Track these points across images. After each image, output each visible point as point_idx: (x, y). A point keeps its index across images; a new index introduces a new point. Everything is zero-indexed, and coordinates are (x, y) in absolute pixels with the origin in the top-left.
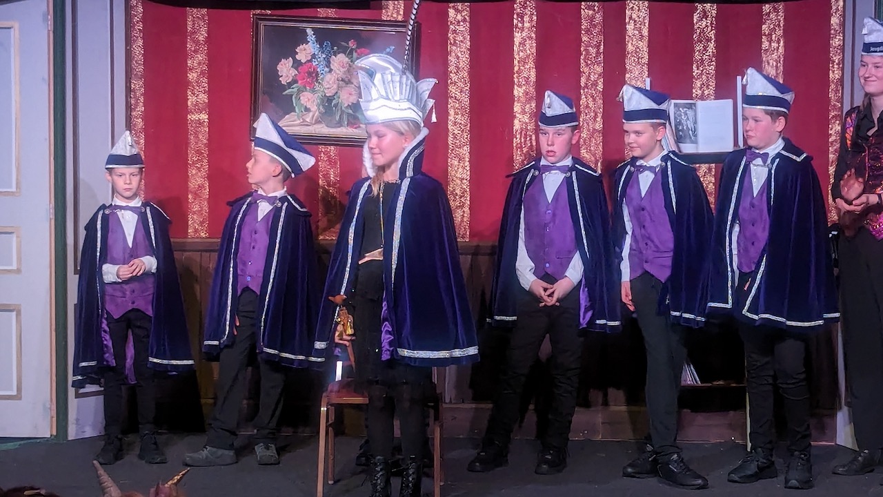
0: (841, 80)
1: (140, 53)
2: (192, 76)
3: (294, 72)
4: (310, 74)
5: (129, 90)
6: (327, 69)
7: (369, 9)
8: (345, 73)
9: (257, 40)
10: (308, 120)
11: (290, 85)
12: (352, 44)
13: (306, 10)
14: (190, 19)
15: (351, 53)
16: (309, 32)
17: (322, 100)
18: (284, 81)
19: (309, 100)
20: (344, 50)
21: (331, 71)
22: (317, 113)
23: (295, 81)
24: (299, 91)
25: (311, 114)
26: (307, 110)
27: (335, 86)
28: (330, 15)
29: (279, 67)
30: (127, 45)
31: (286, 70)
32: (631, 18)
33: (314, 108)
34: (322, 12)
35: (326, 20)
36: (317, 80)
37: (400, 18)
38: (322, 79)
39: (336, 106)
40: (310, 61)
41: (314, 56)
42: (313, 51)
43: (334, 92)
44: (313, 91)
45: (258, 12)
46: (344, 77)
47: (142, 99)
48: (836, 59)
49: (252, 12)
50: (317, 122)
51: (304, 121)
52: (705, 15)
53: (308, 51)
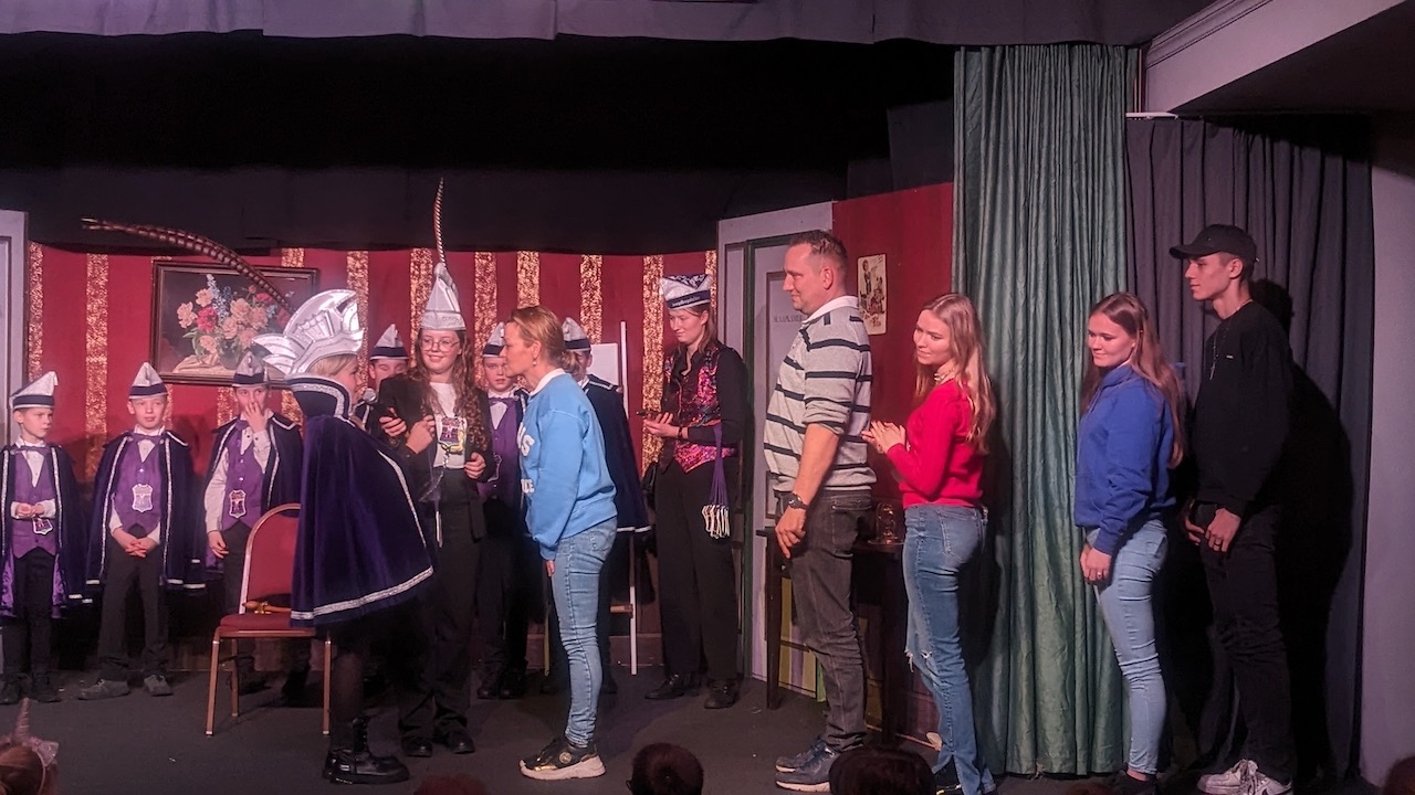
1: (39, 298)
2: (91, 320)
3: (194, 316)
4: (210, 318)
5: (27, 334)
6: (226, 313)
8: (244, 317)
9: (157, 286)
10: (208, 362)
11: (189, 328)
12: (252, 289)
14: (90, 264)
15: (251, 297)
16: (210, 277)
17: (221, 342)
18: (183, 324)
19: (208, 342)
21: (230, 315)
22: (217, 356)
23: (195, 325)
24: (199, 335)
25: (210, 356)
26: (207, 352)
27: (235, 330)
29: (179, 311)
30: (25, 289)
31: (185, 314)
32: (522, 268)
33: (214, 351)
35: (227, 267)
36: (217, 324)
37: (300, 265)
38: (222, 323)
39: (235, 348)
40: (210, 305)
41: (214, 301)
42: (213, 296)
43: (233, 335)
44: (213, 334)
45: (159, 258)
46: (243, 320)
47: (40, 342)
49: (153, 258)
50: (217, 364)
51: (204, 363)
52: (591, 266)
53: (208, 296)
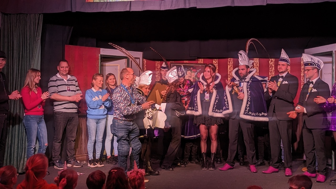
0: (304, 76)
2: (156, 76)
7: (195, 61)
8: (190, 75)
12: (192, 69)
13: (182, 61)
14: (156, 63)
15: (191, 70)
16: (182, 66)
20: (190, 70)
21: (187, 74)
28: (187, 62)
32: (255, 62)
34: (185, 62)
35: (186, 63)
37: (202, 63)
45: (171, 62)
46: (190, 76)
48: (303, 71)
52: (272, 61)
